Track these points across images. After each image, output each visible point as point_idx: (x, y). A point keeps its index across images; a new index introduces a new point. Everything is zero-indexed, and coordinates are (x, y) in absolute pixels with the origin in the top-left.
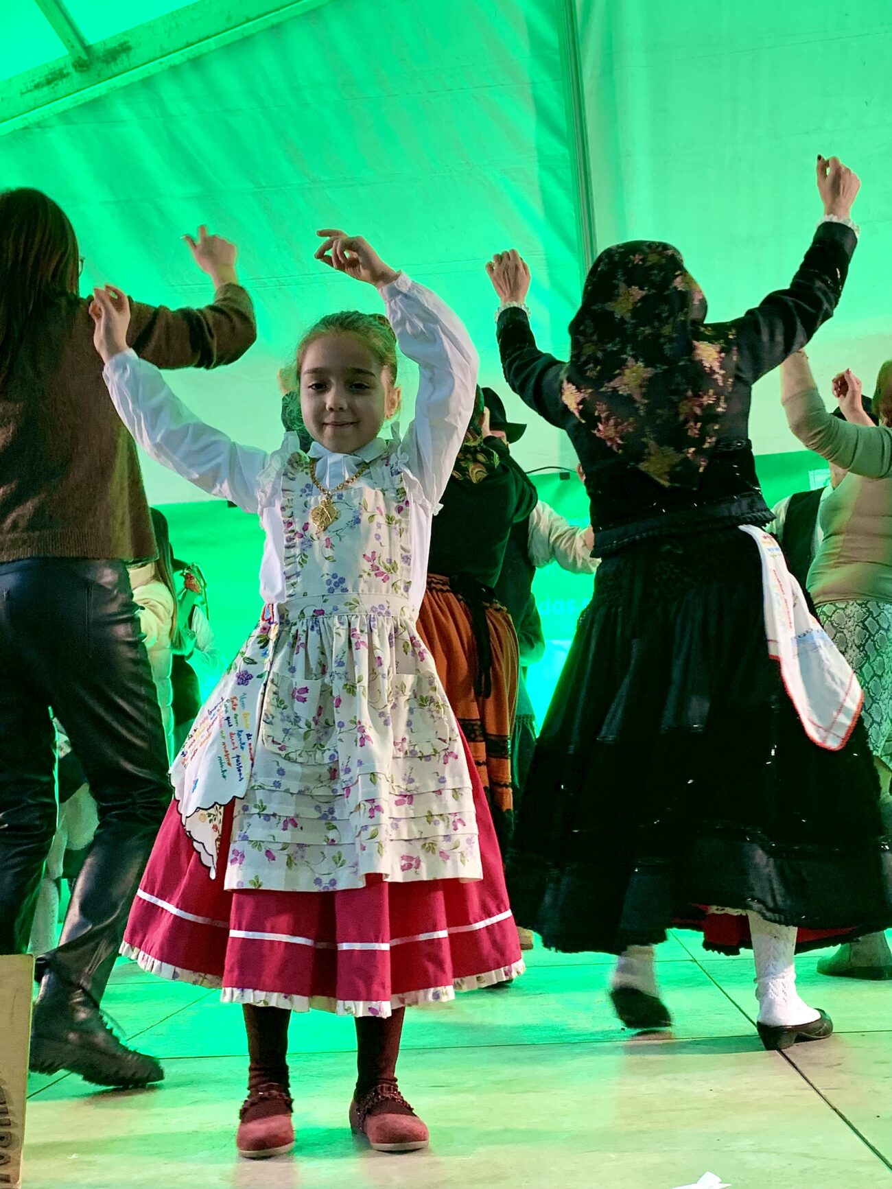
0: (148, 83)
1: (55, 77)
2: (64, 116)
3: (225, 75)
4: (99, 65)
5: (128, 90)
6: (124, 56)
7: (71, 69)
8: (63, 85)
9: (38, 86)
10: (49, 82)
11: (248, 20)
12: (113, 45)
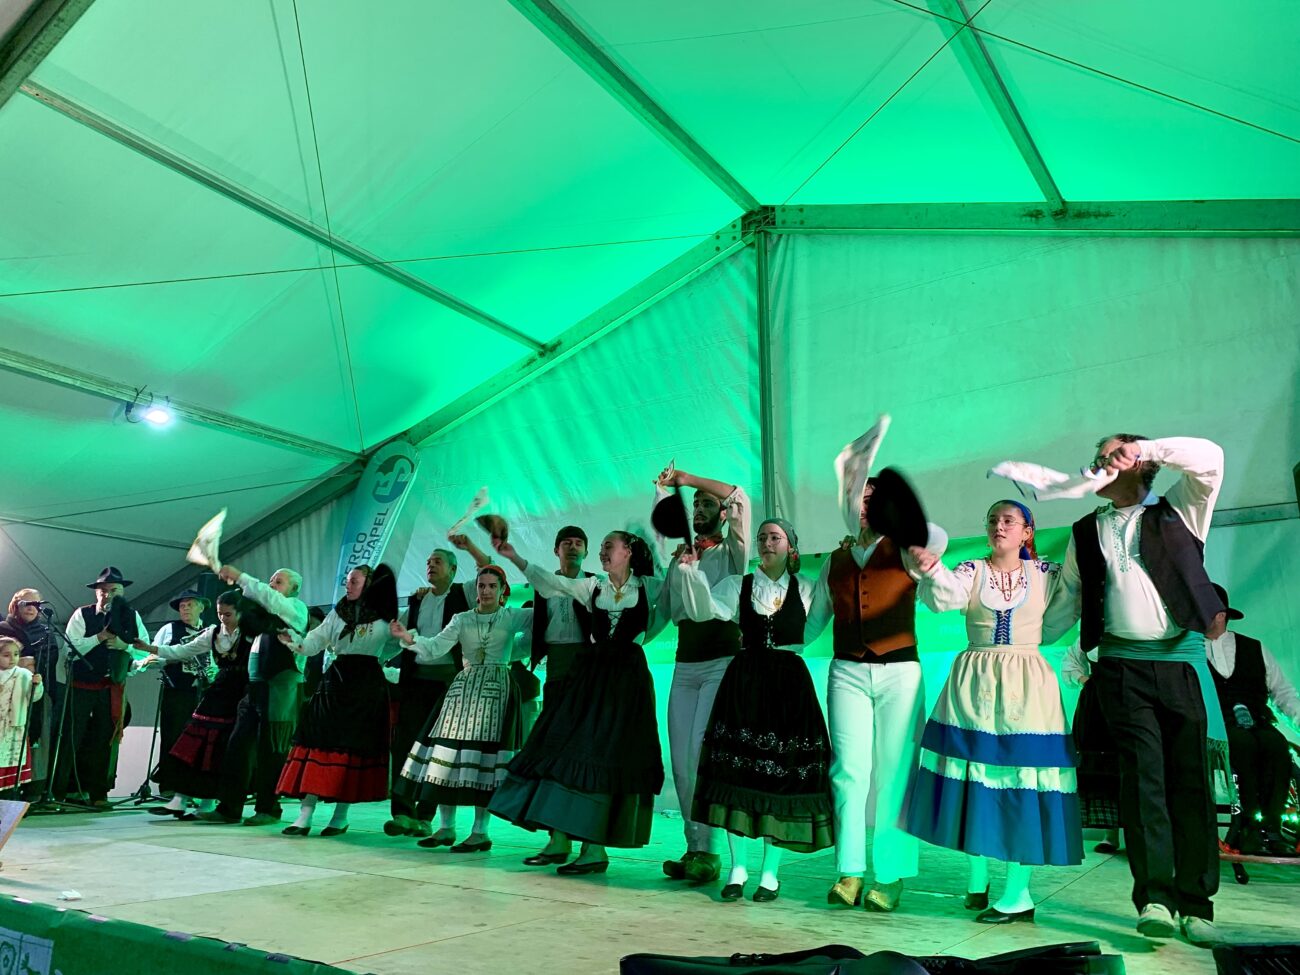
0: (573, 358)
1: (532, 361)
2: (538, 379)
3: (606, 350)
4: (548, 354)
5: (564, 363)
6: (558, 347)
7: (537, 357)
8: (534, 365)
9: (524, 367)
10: (529, 364)
11: (612, 321)
12: (555, 342)
